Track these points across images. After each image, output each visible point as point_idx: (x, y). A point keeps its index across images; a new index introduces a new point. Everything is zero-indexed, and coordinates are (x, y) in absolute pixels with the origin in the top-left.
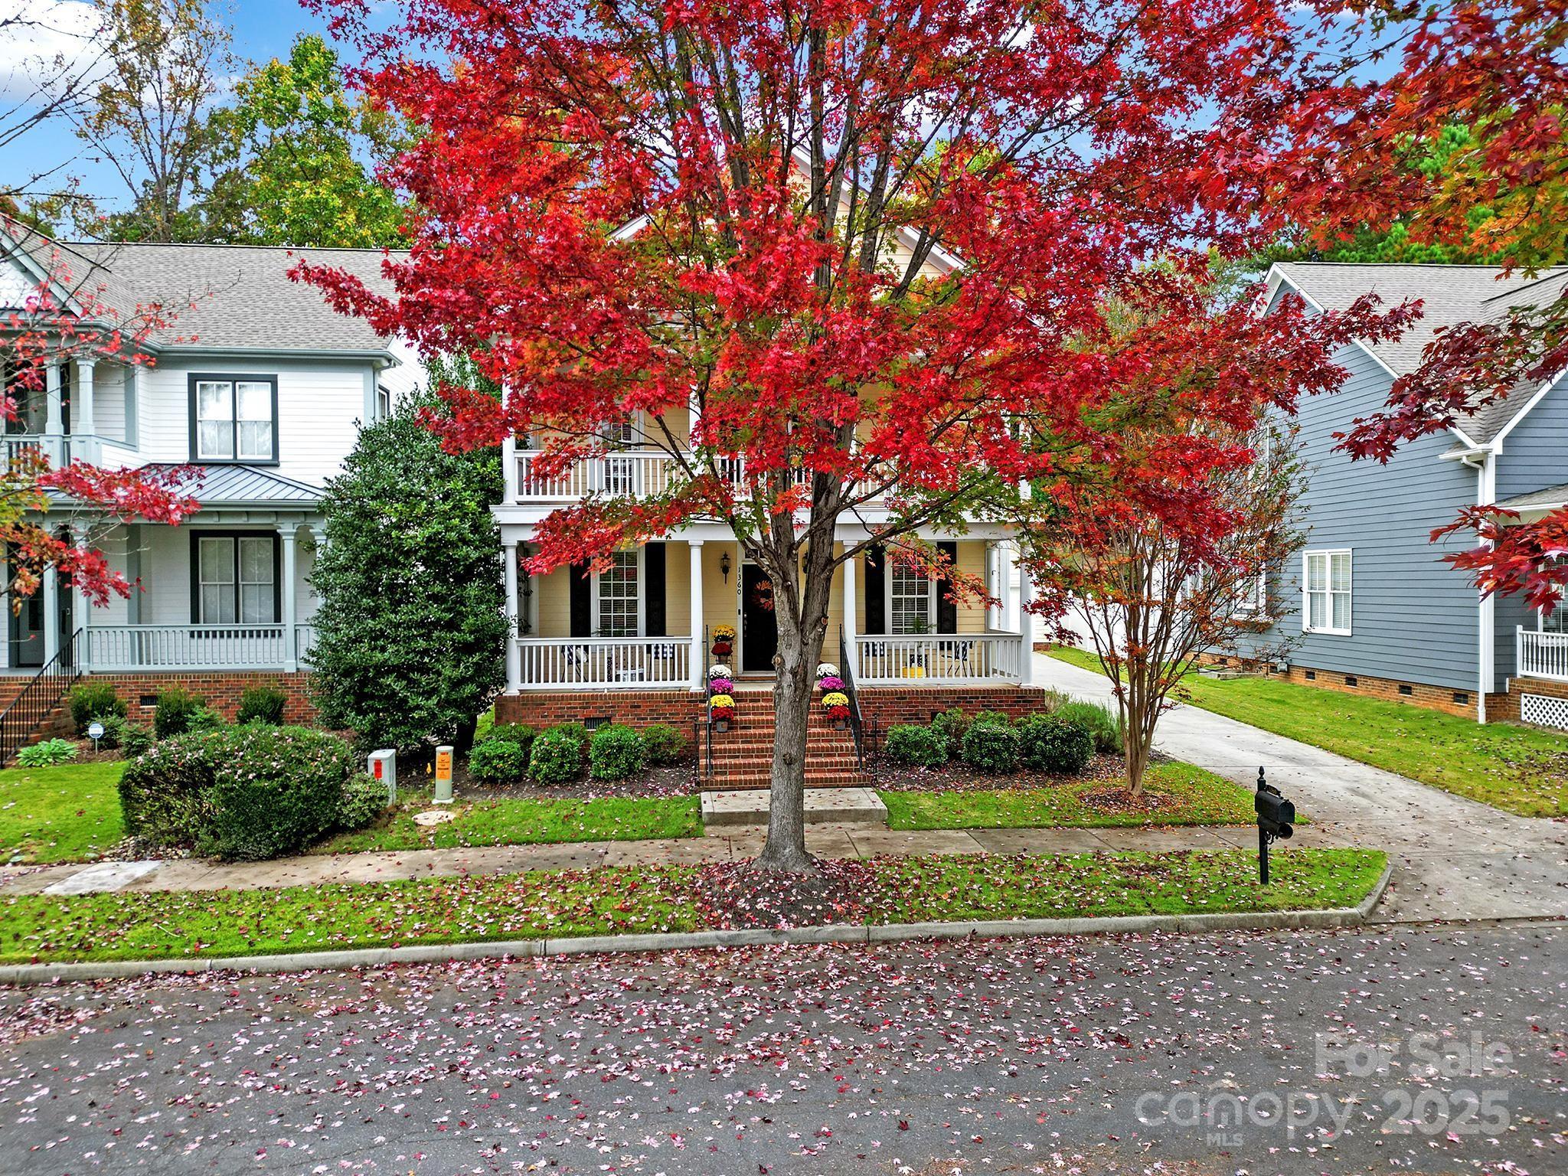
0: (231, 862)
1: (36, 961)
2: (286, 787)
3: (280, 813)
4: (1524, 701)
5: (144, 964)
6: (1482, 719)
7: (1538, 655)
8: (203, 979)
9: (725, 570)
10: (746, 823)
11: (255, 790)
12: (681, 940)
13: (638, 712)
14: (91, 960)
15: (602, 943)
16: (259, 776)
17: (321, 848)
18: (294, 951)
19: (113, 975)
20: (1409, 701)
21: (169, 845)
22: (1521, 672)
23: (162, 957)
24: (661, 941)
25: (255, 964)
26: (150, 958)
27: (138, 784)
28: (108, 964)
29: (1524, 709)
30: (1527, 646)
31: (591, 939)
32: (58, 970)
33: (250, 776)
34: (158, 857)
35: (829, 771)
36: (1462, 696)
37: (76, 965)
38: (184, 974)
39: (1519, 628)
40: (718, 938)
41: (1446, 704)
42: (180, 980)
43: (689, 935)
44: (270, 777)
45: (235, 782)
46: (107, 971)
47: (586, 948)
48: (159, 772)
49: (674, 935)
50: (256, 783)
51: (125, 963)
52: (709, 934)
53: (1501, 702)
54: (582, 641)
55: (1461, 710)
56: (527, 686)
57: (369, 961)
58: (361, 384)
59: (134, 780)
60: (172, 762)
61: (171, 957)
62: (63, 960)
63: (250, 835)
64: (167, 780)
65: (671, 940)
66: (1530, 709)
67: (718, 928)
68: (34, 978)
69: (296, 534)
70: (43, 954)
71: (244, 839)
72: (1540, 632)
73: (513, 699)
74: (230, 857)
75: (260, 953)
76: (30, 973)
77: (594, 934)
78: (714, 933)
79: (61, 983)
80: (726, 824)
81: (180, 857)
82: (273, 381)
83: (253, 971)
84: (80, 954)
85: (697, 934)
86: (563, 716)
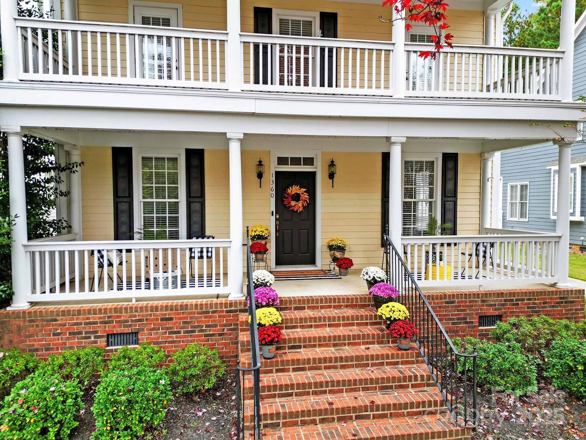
9: (260, 176)
13: (169, 324)
54: (124, 245)
56: (38, 297)
73: (18, 314)
86: (80, 333)
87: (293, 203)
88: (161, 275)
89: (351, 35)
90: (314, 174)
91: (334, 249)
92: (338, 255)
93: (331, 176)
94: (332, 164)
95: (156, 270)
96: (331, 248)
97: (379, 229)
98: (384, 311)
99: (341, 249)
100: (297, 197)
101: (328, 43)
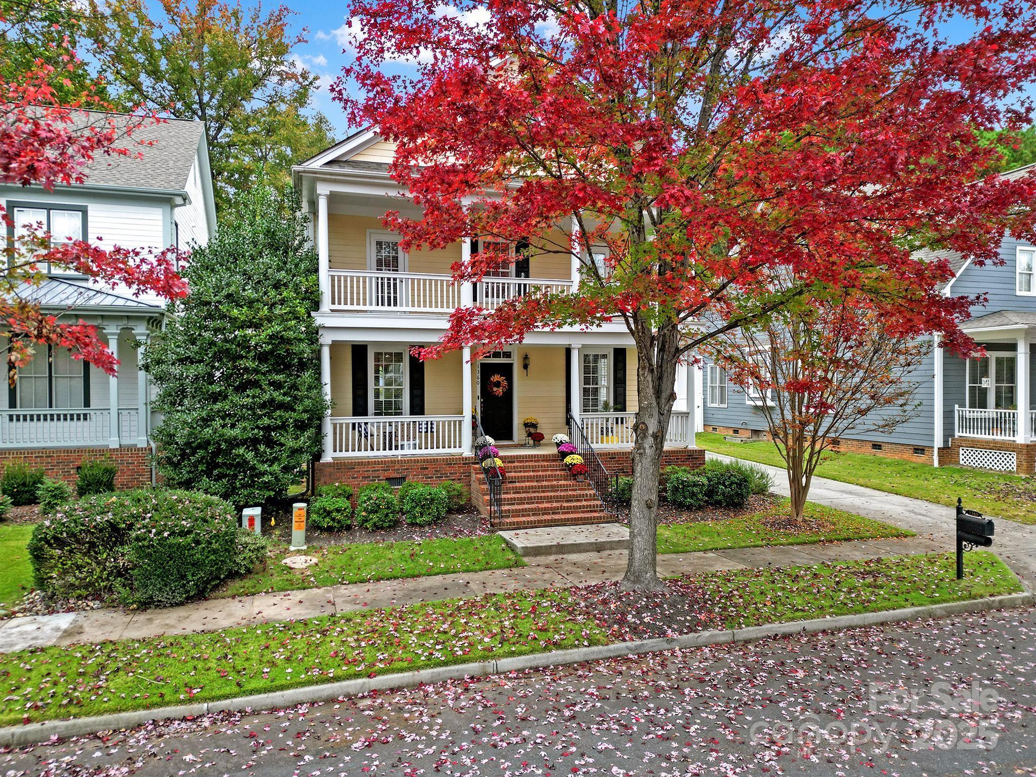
0: (145, 610)
1: (28, 721)
2: (198, 542)
3: (193, 565)
4: (961, 452)
5: (142, 713)
6: (936, 464)
7: (968, 424)
8: (206, 723)
10: (550, 554)
11: (170, 546)
12: (600, 652)
13: (426, 473)
14: (87, 714)
15: (540, 659)
16: (172, 534)
17: (220, 593)
18: (282, 688)
19: (113, 727)
20: (879, 454)
21: (79, 597)
22: (957, 434)
23: (158, 705)
24: (586, 654)
25: (249, 703)
26: (147, 707)
27: (50, 545)
28: (106, 717)
29: (961, 457)
30: (962, 418)
31: (531, 656)
32: (55, 728)
33: (166, 534)
34: (69, 610)
35: (583, 512)
36: (919, 450)
37: (72, 721)
38: (184, 719)
39: (956, 407)
40: (628, 648)
41: (908, 455)
42: (183, 725)
43: (606, 647)
44: (184, 533)
45: (151, 540)
46: (107, 724)
47: (529, 665)
48: (73, 535)
49: (594, 648)
50: (172, 540)
51: (124, 715)
52: (618, 646)
53: (948, 453)
55: (921, 459)
56: (338, 454)
57: (352, 691)
58: (161, 217)
59: (47, 542)
60: (82, 525)
61: (168, 704)
62: (57, 717)
63: (166, 585)
64: (78, 541)
65: (593, 653)
66: (965, 457)
67: (624, 640)
68: (31, 738)
69: (119, 335)
70: (34, 714)
71: (160, 589)
72: (967, 408)
73: (329, 465)
74: (145, 605)
75: (252, 692)
76: (26, 734)
77: (532, 652)
78: (623, 644)
79: (61, 741)
80: (536, 555)
81: (92, 608)
82: (84, 212)
83: (249, 710)
84: (74, 710)
85: (612, 646)
86: (369, 477)
87: (495, 389)
88: (406, 442)
89: (539, 276)
90: (512, 364)
91: (529, 426)
92: (532, 430)
93: (526, 367)
94: (526, 358)
95: (403, 439)
96: (526, 425)
97: (564, 410)
98: (568, 460)
99: (534, 426)
100: (498, 384)
101: (523, 281)
